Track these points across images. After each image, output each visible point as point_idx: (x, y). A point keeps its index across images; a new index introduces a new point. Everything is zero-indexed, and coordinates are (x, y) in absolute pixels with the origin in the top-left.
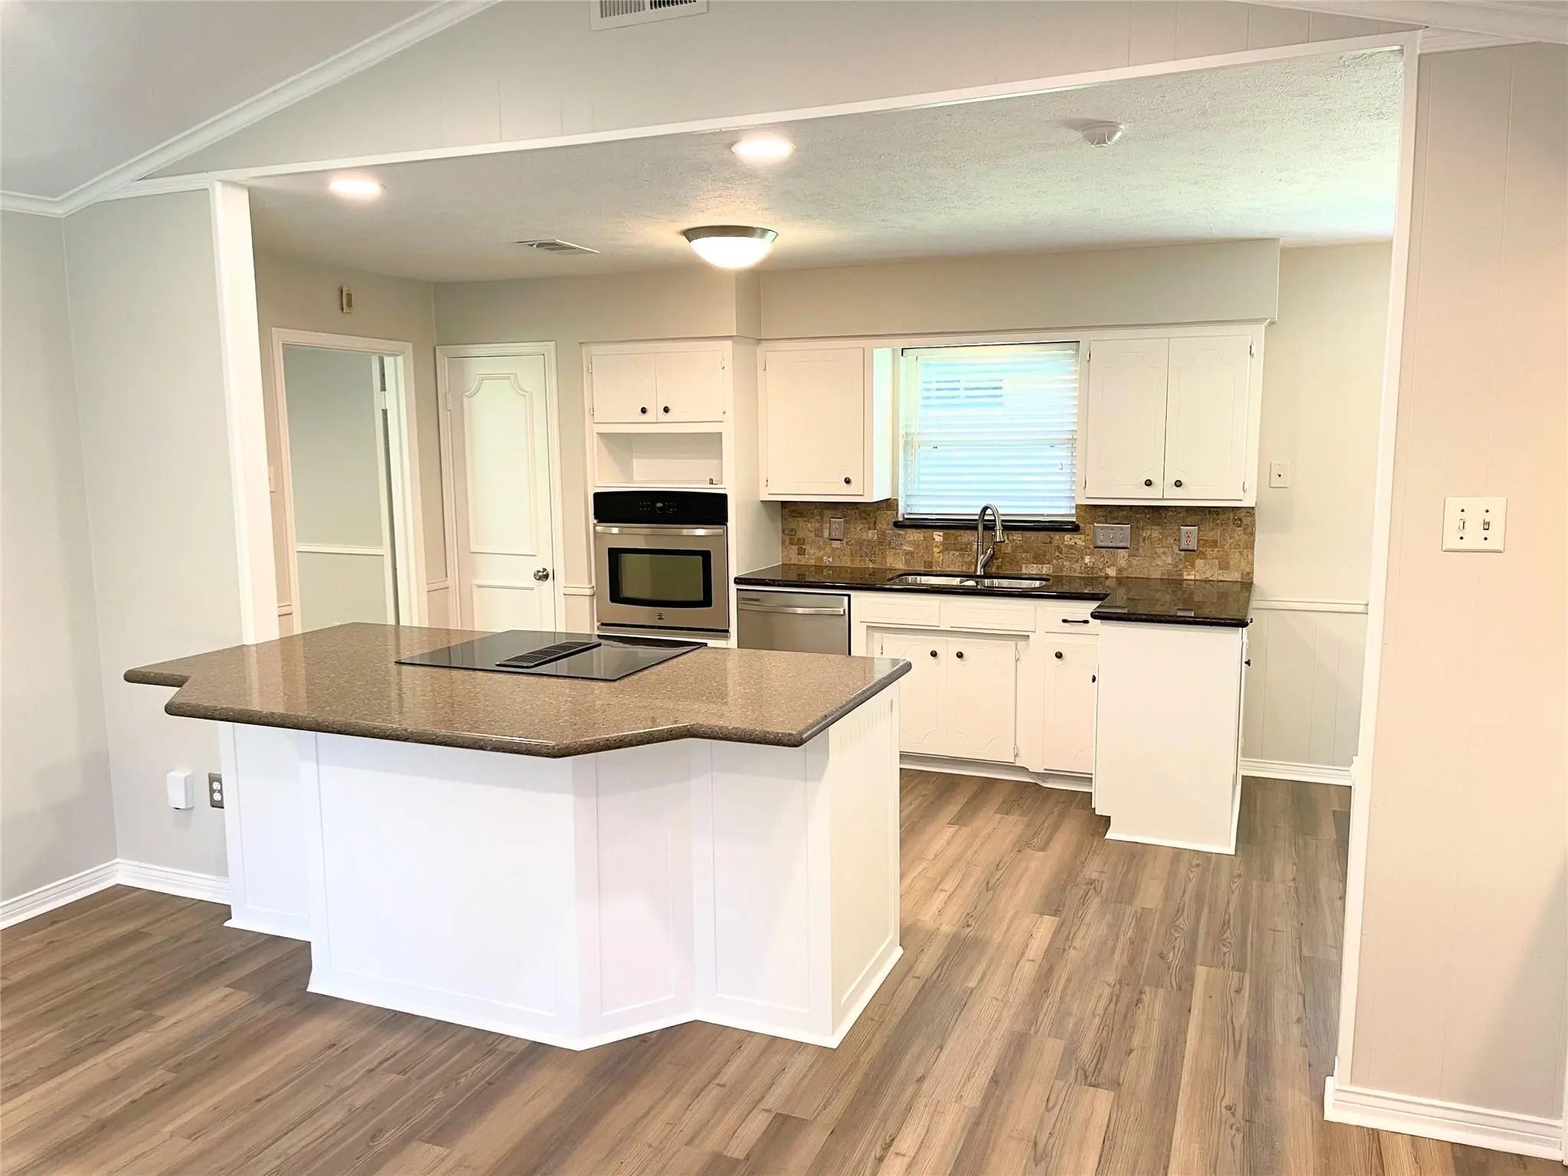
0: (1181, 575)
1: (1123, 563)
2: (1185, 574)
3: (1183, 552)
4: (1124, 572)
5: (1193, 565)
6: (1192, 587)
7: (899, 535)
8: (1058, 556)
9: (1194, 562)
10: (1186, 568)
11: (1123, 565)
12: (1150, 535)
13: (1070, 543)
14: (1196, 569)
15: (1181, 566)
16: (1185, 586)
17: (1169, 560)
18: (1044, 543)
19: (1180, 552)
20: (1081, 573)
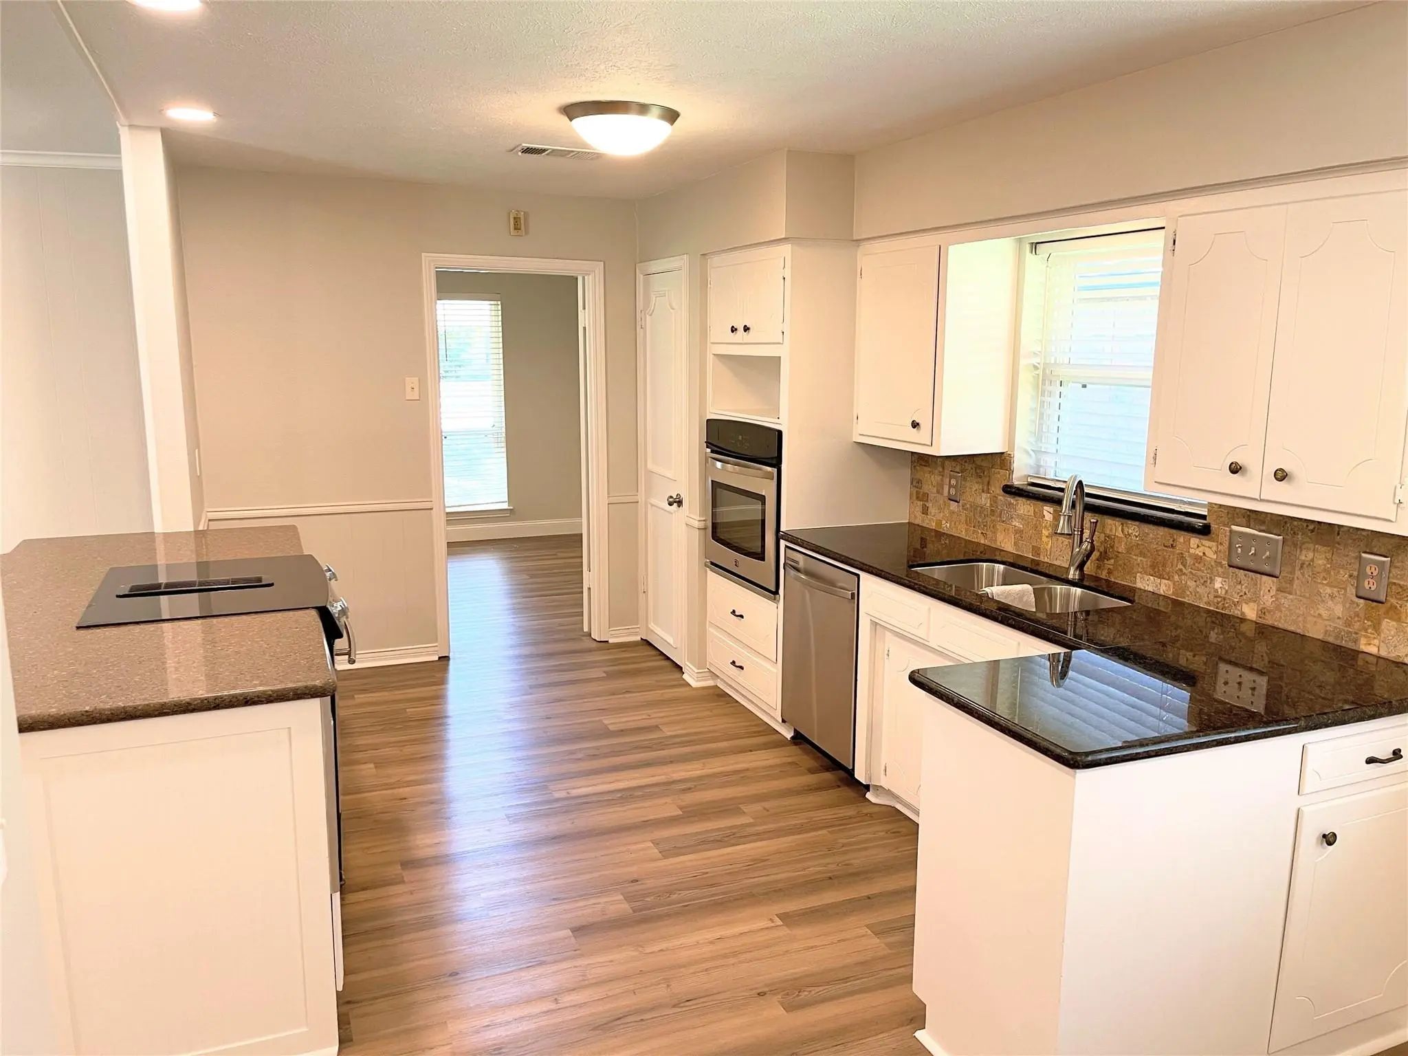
0: (1356, 641)
1: (1268, 600)
2: (1363, 641)
3: (1362, 601)
4: (1268, 616)
5: (1377, 627)
6: (1373, 668)
7: (1010, 504)
8: (1181, 570)
9: (1379, 624)
10: (1366, 631)
11: (1268, 604)
12: (1312, 560)
13: (1197, 552)
14: (1382, 635)
15: (1357, 626)
16: (1360, 662)
17: (1339, 610)
18: (1164, 546)
19: (1357, 600)
20: (1208, 603)
